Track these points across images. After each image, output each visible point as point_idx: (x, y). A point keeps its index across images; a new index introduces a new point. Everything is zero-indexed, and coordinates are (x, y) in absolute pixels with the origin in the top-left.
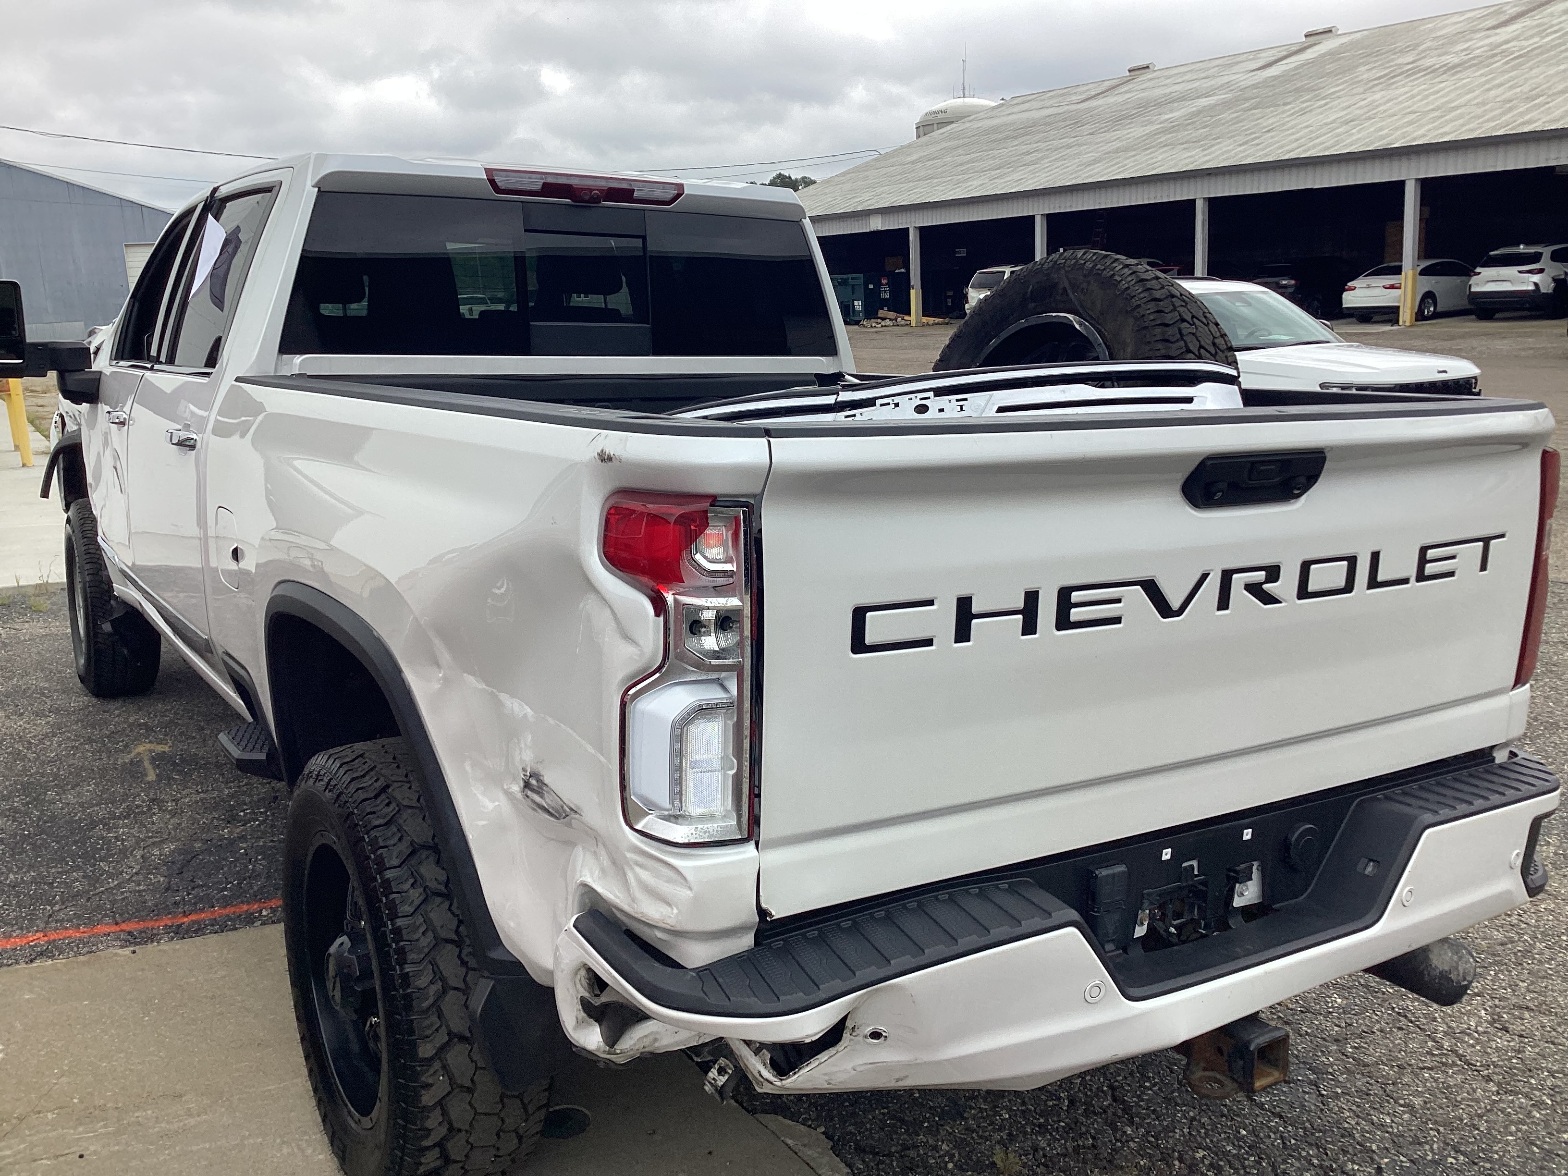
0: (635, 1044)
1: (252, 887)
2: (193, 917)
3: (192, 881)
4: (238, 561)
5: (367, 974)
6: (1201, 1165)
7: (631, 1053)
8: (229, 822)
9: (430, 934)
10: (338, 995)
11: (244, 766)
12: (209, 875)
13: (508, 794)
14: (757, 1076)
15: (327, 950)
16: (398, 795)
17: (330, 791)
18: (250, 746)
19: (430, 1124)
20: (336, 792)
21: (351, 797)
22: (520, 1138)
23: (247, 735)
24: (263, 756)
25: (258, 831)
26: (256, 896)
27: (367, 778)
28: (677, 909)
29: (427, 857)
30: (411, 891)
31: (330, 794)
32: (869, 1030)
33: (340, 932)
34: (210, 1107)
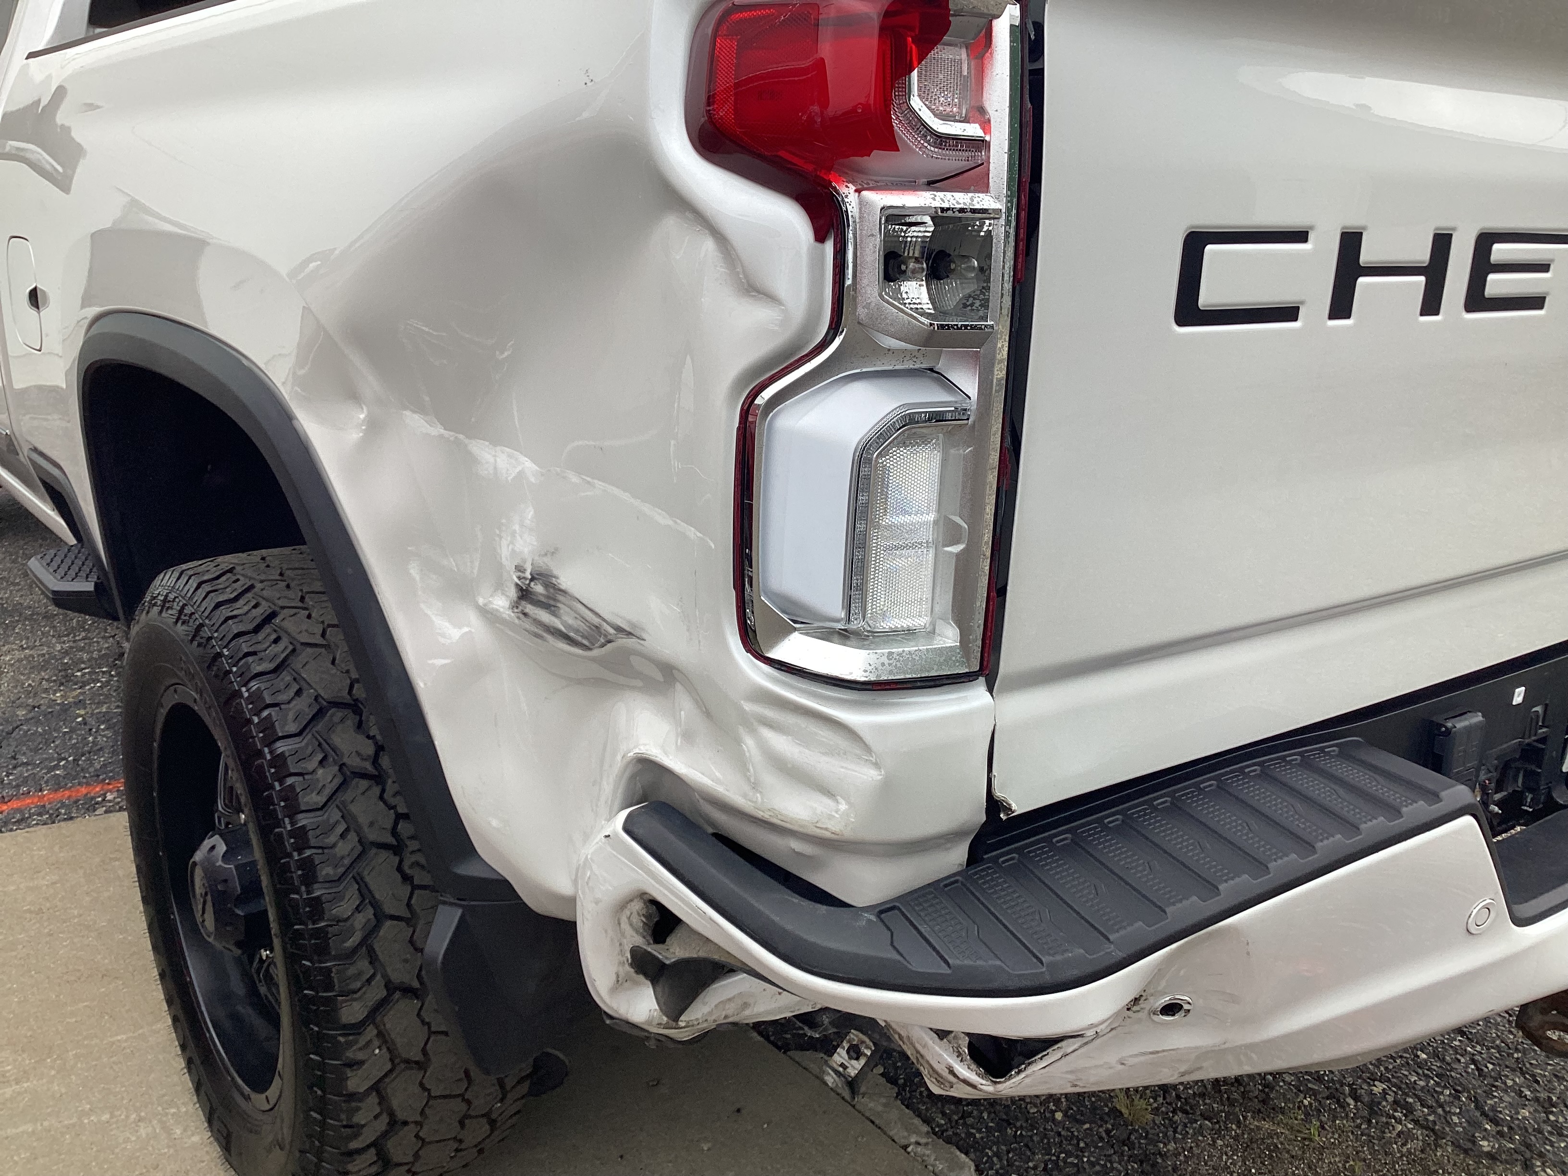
0: (711, 1013)
1: (92, 765)
2: (15, 804)
3: (14, 758)
4: (38, 308)
5: (252, 890)
6: (1384, 1103)
7: (705, 1025)
8: (62, 684)
9: (352, 837)
10: (210, 922)
11: (62, 600)
12: (36, 750)
13: (488, 615)
14: (945, 1073)
15: (191, 856)
16: (290, 625)
17: (183, 623)
18: (72, 573)
19: (360, 1118)
20: (193, 625)
21: (216, 631)
22: (492, 1123)
23: (68, 561)
24: (89, 587)
25: (101, 695)
26: (98, 776)
27: (241, 602)
28: (848, 803)
29: (342, 721)
30: (320, 772)
31: (185, 627)
32: (1165, 1000)
33: (209, 828)
34: (35, 1069)
